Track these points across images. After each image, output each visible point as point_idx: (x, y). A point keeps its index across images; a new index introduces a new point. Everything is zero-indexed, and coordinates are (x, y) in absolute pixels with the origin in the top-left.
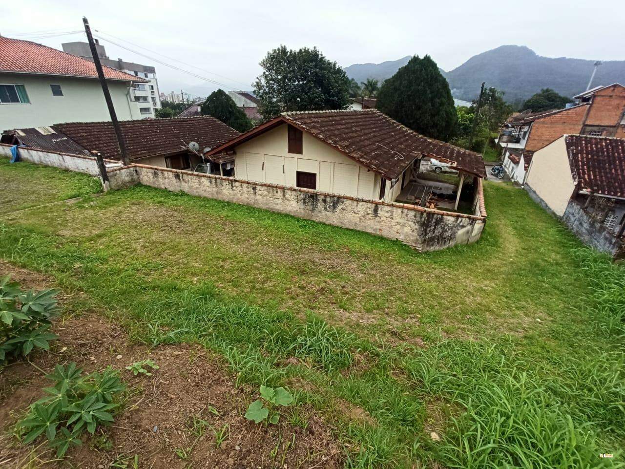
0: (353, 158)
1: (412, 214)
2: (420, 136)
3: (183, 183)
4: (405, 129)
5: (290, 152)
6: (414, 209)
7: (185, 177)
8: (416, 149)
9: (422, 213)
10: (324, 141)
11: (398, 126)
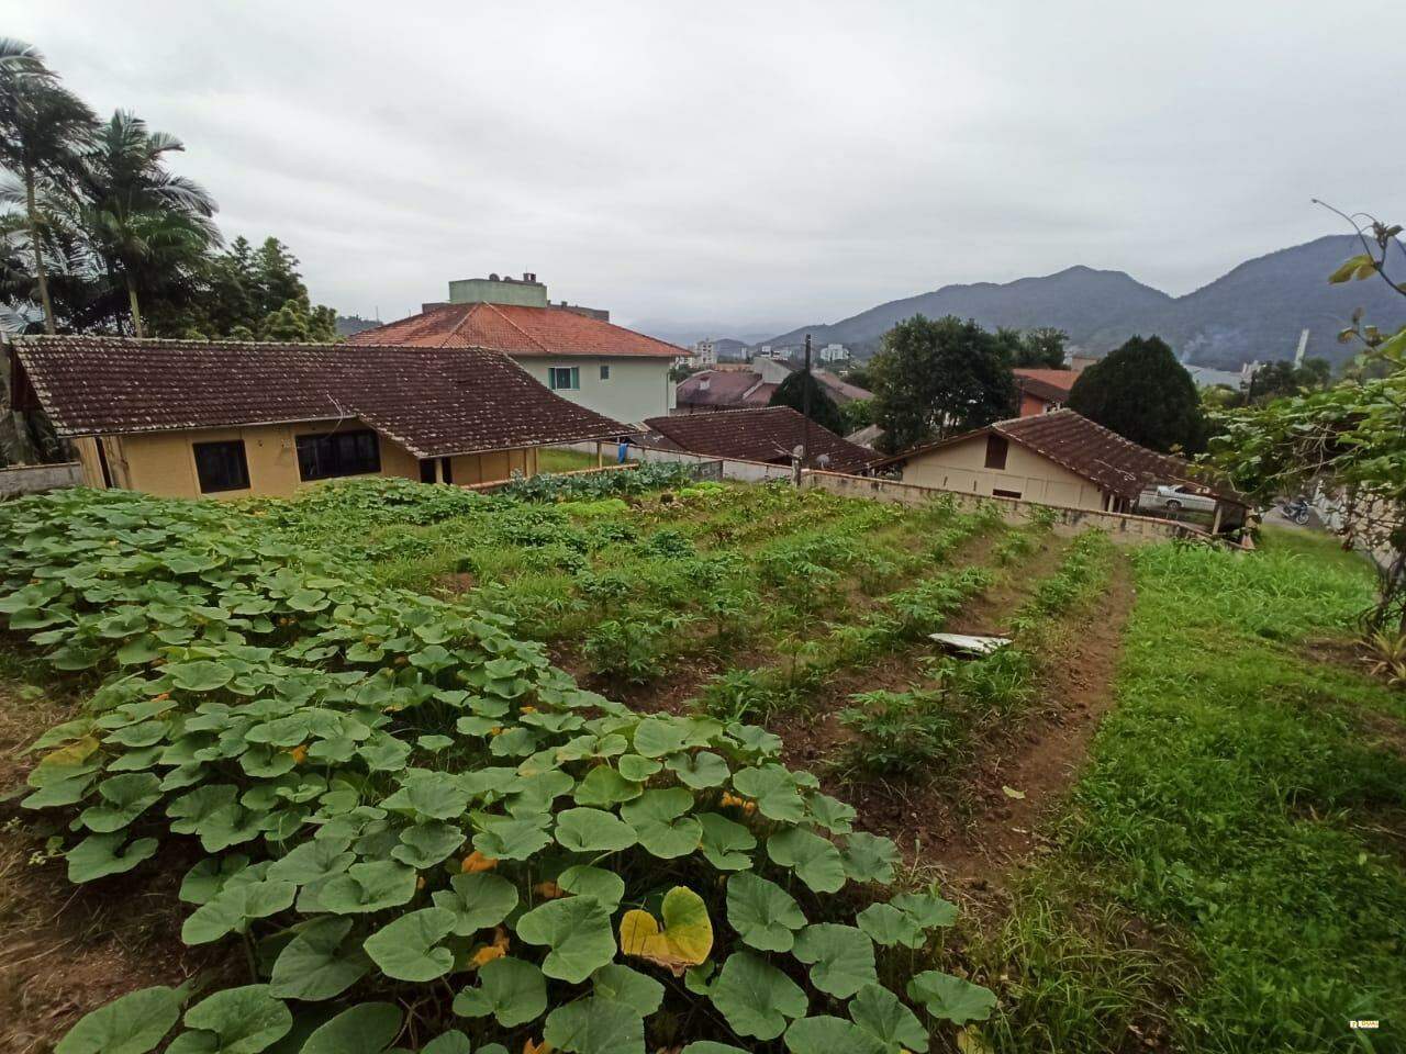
0: (1082, 476)
1: (1163, 528)
2: (1146, 450)
3: (881, 494)
4: (1120, 439)
5: (987, 466)
6: (1165, 524)
7: (886, 487)
8: (1147, 469)
9: (1175, 527)
10: (1045, 457)
11: (1108, 434)
